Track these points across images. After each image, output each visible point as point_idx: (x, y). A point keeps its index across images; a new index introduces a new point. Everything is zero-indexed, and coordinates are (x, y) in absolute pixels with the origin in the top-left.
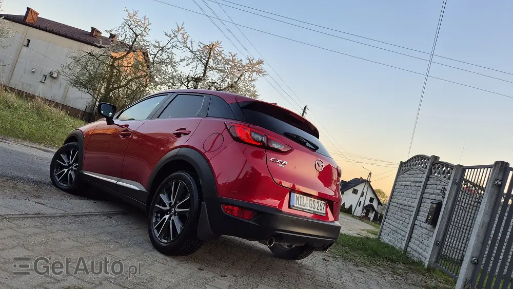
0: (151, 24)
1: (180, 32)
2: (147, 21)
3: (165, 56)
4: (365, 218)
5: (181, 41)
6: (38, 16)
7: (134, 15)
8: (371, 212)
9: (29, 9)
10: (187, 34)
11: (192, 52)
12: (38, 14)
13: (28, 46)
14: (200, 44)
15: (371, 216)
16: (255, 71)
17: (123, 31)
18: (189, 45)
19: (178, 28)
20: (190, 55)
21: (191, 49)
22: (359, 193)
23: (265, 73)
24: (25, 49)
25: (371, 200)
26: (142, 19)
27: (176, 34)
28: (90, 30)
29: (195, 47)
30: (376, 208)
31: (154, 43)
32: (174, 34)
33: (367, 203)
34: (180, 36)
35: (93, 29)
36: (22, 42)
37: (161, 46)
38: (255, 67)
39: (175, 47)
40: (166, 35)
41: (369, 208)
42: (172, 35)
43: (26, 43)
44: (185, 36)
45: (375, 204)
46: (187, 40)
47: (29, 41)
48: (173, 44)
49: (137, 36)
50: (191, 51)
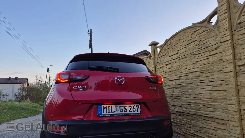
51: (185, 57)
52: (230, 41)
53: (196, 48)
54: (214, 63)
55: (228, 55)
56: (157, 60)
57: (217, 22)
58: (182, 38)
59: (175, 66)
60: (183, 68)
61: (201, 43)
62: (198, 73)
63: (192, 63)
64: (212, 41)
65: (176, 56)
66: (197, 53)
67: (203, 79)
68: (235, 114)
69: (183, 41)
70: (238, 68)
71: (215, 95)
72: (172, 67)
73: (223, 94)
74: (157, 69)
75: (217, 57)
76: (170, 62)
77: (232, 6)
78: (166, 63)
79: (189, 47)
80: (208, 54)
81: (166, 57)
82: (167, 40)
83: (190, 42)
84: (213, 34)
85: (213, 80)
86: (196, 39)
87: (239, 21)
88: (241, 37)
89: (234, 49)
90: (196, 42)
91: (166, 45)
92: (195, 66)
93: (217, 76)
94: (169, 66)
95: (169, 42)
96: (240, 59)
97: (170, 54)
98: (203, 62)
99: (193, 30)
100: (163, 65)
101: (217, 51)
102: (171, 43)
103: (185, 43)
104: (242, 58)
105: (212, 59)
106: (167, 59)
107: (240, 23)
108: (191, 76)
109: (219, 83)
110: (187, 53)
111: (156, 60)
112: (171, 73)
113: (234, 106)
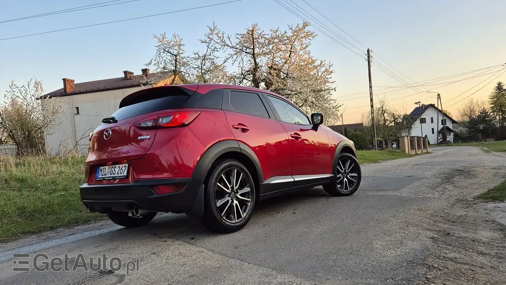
0: (182, 39)
1: (215, 32)
2: (177, 38)
3: (208, 64)
4: (443, 142)
5: (219, 41)
6: (75, 83)
7: (163, 38)
8: (448, 134)
9: (64, 80)
10: (221, 32)
11: (233, 47)
12: (73, 81)
13: (78, 113)
14: (238, 36)
15: (450, 138)
16: (303, 37)
17: (161, 58)
18: (228, 42)
19: (211, 30)
20: (232, 51)
21: (230, 45)
22: (428, 120)
23: (314, 34)
24: (77, 117)
25: (443, 122)
26: (173, 38)
27: (211, 37)
28: (123, 75)
29: (235, 41)
30: (451, 128)
31: (194, 56)
32: (209, 38)
33: (441, 126)
34: (215, 37)
35: (125, 73)
36: (72, 112)
37: (201, 55)
38: (302, 32)
39: (214, 50)
40: (202, 42)
41: (444, 132)
42: (208, 40)
43: (76, 112)
44: (220, 35)
45: (449, 124)
46: (223, 38)
47: (77, 108)
48: (212, 48)
49: (176, 56)
50: (231, 47)
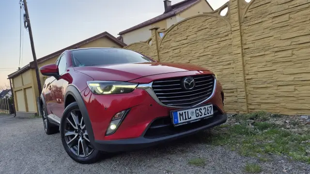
51: (196, 42)
52: (239, 31)
53: (206, 35)
54: (224, 47)
55: (237, 41)
56: (161, 45)
57: (227, 14)
58: (192, 25)
59: (184, 51)
60: (193, 52)
61: (213, 30)
62: (209, 56)
63: (203, 47)
64: (223, 30)
65: (185, 42)
66: (208, 39)
67: (213, 61)
68: (241, 83)
69: (192, 27)
70: (244, 50)
71: (225, 72)
72: (180, 52)
73: (231, 71)
74: (160, 55)
75: (228, 42)
76: (177, 47)
77: (240, 3)
78: (173, 48)
79: (199, 33)
80: (219, 40)
81: (171, 42)
82: (173, 25)
83: (200, 29)
84: (224, 24)
85: (223, 61)
86: (207, 26)
87: (245, 16)
88: (247, 27)
89: (241, 36)
90: (207, 29)
91: (172, 31)
92: (206, 50)
93: (227, 57)
94: (177, 51)
95: (176, 27)
96: (245, 44)
97: (177, 39)
98: (214, 47)
99: (203, 19)
100: (169, 50)
101: (227, 38)
102: (178, 29)
103: (196, 29)
104: (248, 43)
105: (223, 44)
106: (174, 44)
107: (246, 17)
108: (202, 59)
109: (228, 62)
110: (198, 38)
111: (159, 45)
112: (180, 57)
113: (241, 78)
